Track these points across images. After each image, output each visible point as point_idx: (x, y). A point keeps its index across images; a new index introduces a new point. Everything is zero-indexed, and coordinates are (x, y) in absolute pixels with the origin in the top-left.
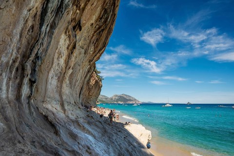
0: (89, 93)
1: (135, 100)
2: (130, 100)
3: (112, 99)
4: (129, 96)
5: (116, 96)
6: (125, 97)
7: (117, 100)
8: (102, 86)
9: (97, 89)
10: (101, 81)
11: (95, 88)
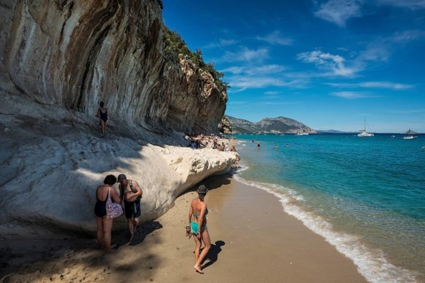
1: (304, 127)
2: (294, 127)
3: (259, 126)
4: (292, 120)
5: (267, 120)
6: (284, 121)
7: (269, 128)
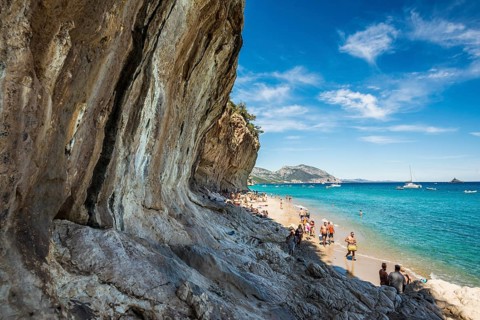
0: (230, 163)
1: (328, 176)
2: (317, 177)
3: (278, 175)
4: (315, 169)
5: (287, 169)
6: (306, 170)
7: (290, 177)
8: (258, 147)
9: (248, 152)
10: (256, 135)
11: (244, 151)
